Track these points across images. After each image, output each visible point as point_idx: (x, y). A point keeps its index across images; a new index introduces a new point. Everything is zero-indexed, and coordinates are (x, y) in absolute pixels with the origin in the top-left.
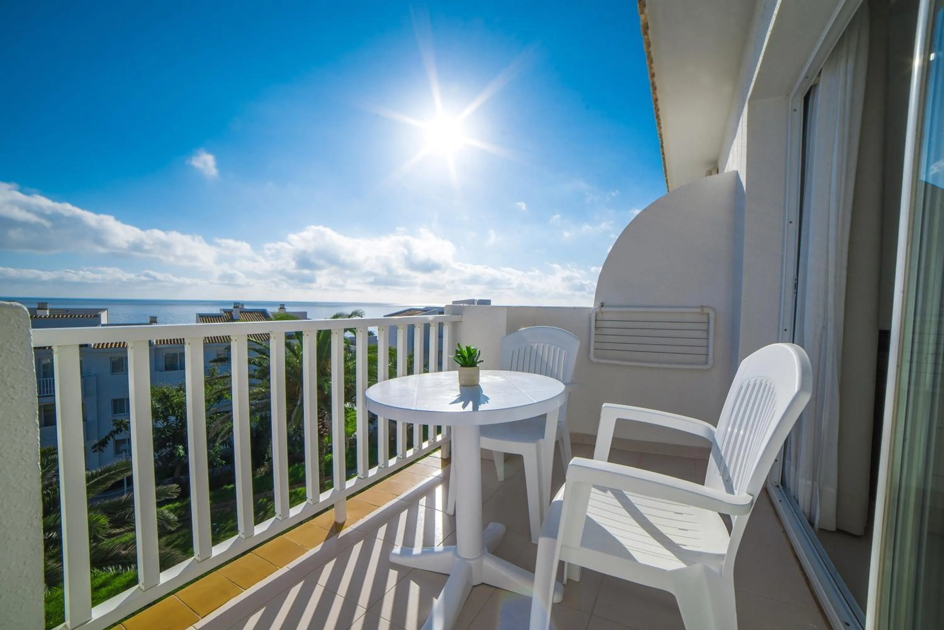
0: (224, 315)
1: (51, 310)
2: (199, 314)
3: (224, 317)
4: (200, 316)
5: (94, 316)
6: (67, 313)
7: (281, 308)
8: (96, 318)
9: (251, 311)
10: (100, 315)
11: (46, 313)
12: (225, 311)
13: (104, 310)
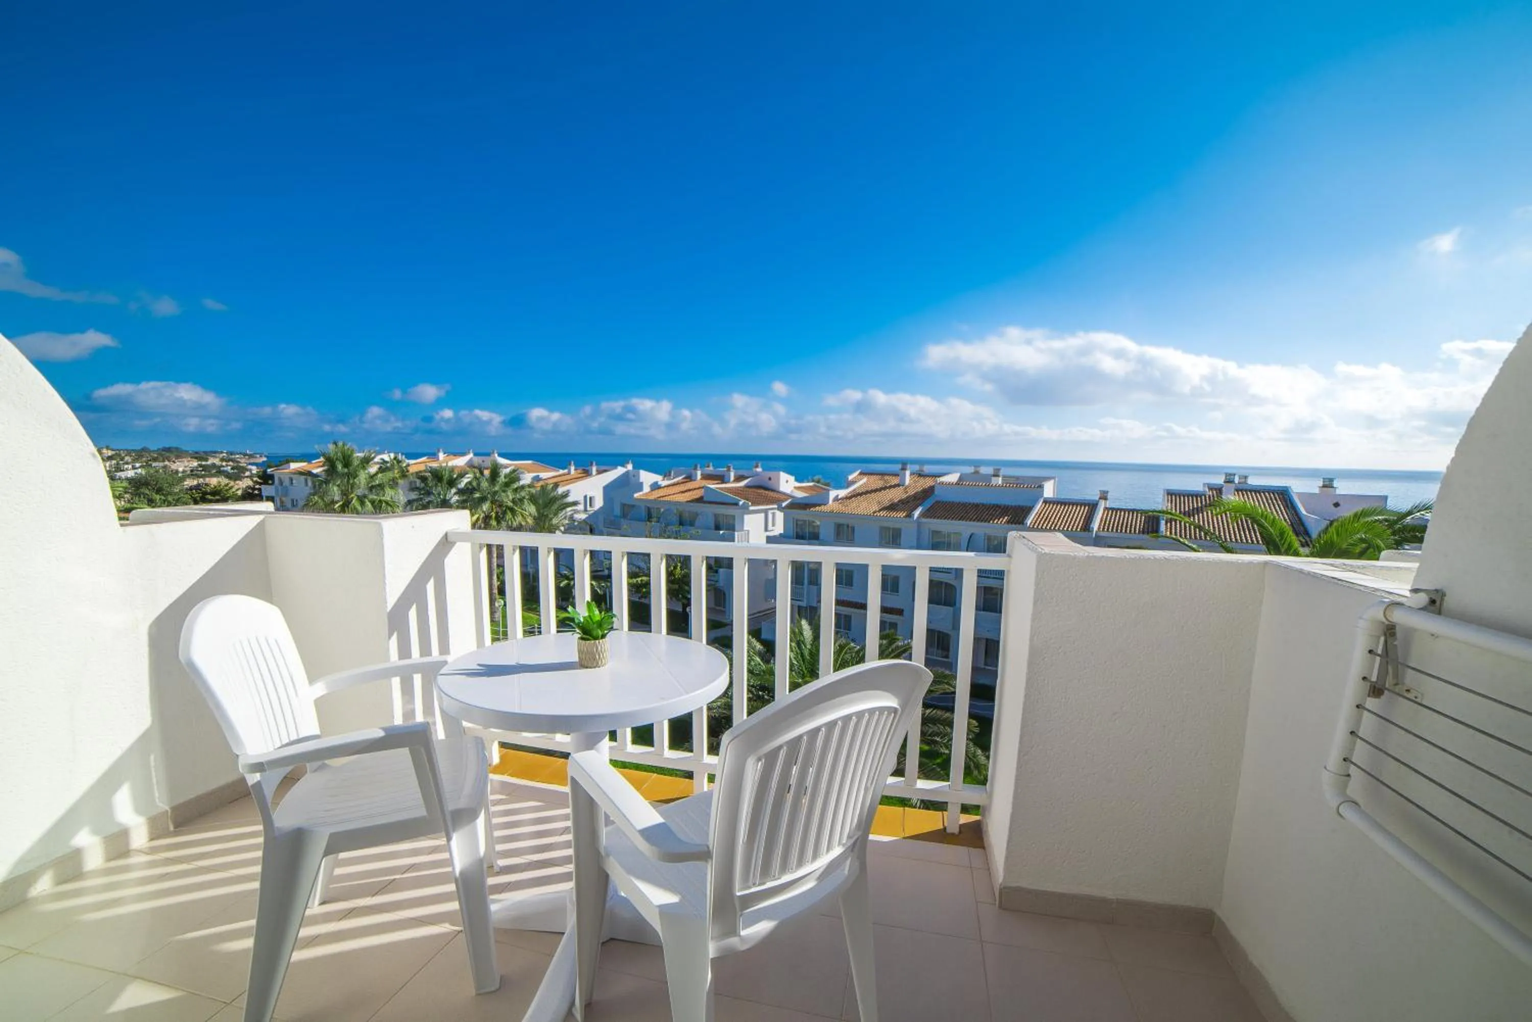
0: (1208, 493)
1: (1004, 477)
2: (1167, 490)
3: (1207, 496)
4: (1168, 494)
5: (1037, 487)
6: (1018, 482)
7: (1324, 486)
8: (1039, 489)
9: (1258, 488)
10: (1043, 485)
11: (998, 480)
12: (1211, 488)
13: (1048, 479)
